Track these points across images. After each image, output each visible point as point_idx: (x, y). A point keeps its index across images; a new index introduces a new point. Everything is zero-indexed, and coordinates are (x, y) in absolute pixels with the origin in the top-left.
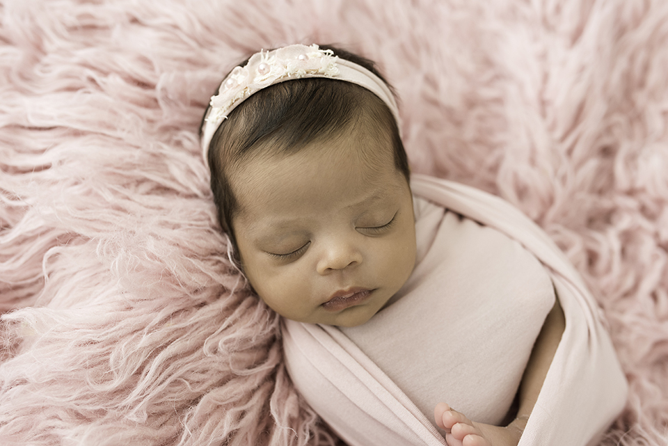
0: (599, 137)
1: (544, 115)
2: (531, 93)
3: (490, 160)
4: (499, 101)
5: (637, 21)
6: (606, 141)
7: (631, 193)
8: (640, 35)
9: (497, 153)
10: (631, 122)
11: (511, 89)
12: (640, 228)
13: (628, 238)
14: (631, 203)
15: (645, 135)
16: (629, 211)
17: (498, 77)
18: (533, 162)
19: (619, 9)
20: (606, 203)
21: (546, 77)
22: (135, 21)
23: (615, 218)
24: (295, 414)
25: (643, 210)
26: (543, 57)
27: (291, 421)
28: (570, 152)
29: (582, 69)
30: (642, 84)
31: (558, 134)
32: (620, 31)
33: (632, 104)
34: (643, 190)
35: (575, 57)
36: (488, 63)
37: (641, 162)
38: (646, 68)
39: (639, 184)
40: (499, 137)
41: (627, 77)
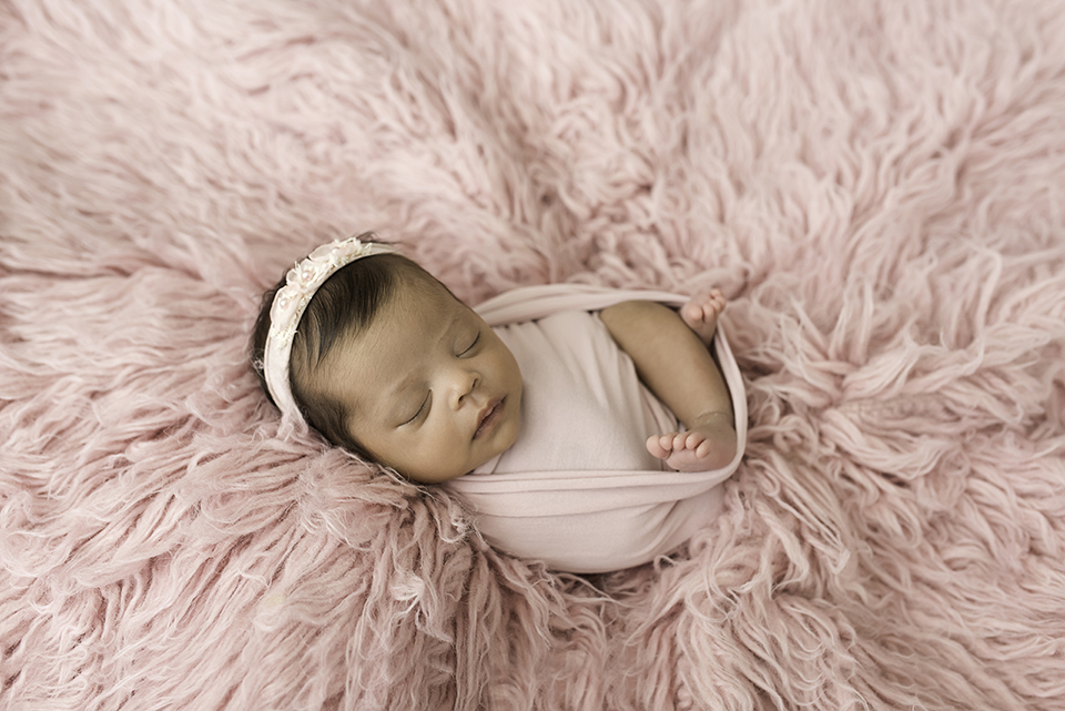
0: (533, 192)
1: (481, 206)
2: (455, 195)
3: (468, 277)
4: (431, 224)
5: (479, 83)
6: (541, 191)
7: (594, 214)
8: (490, 91)
9: (467, 266)
10: (543, 162)
11: (433, 206)
12: (624, 234)
13: (622, 249)
14: (602, 221)
15: (564, 164)
16: (605, 228)
17: (412, 207)
18: (505, 247)
19: (459, 82)
20: (585, 238)
21: (456, 176)
22: (94, 395)
23: (601, 244)
24: (530, 573)
25: (613, 219)
26: (438, 162)
27: (530, 579)
28: (524, 220)
29: (481, 150)
30: (524, 128)
31: (506, 212)
32: (474, 99)
33: (533, 148)
34: (601, 204)
35: (466, 144)
36: (394, 202)
37: (579, 186)
38: (516, 112)
39: (594, 202)
40: (457, 254)
41: (510, 130)
